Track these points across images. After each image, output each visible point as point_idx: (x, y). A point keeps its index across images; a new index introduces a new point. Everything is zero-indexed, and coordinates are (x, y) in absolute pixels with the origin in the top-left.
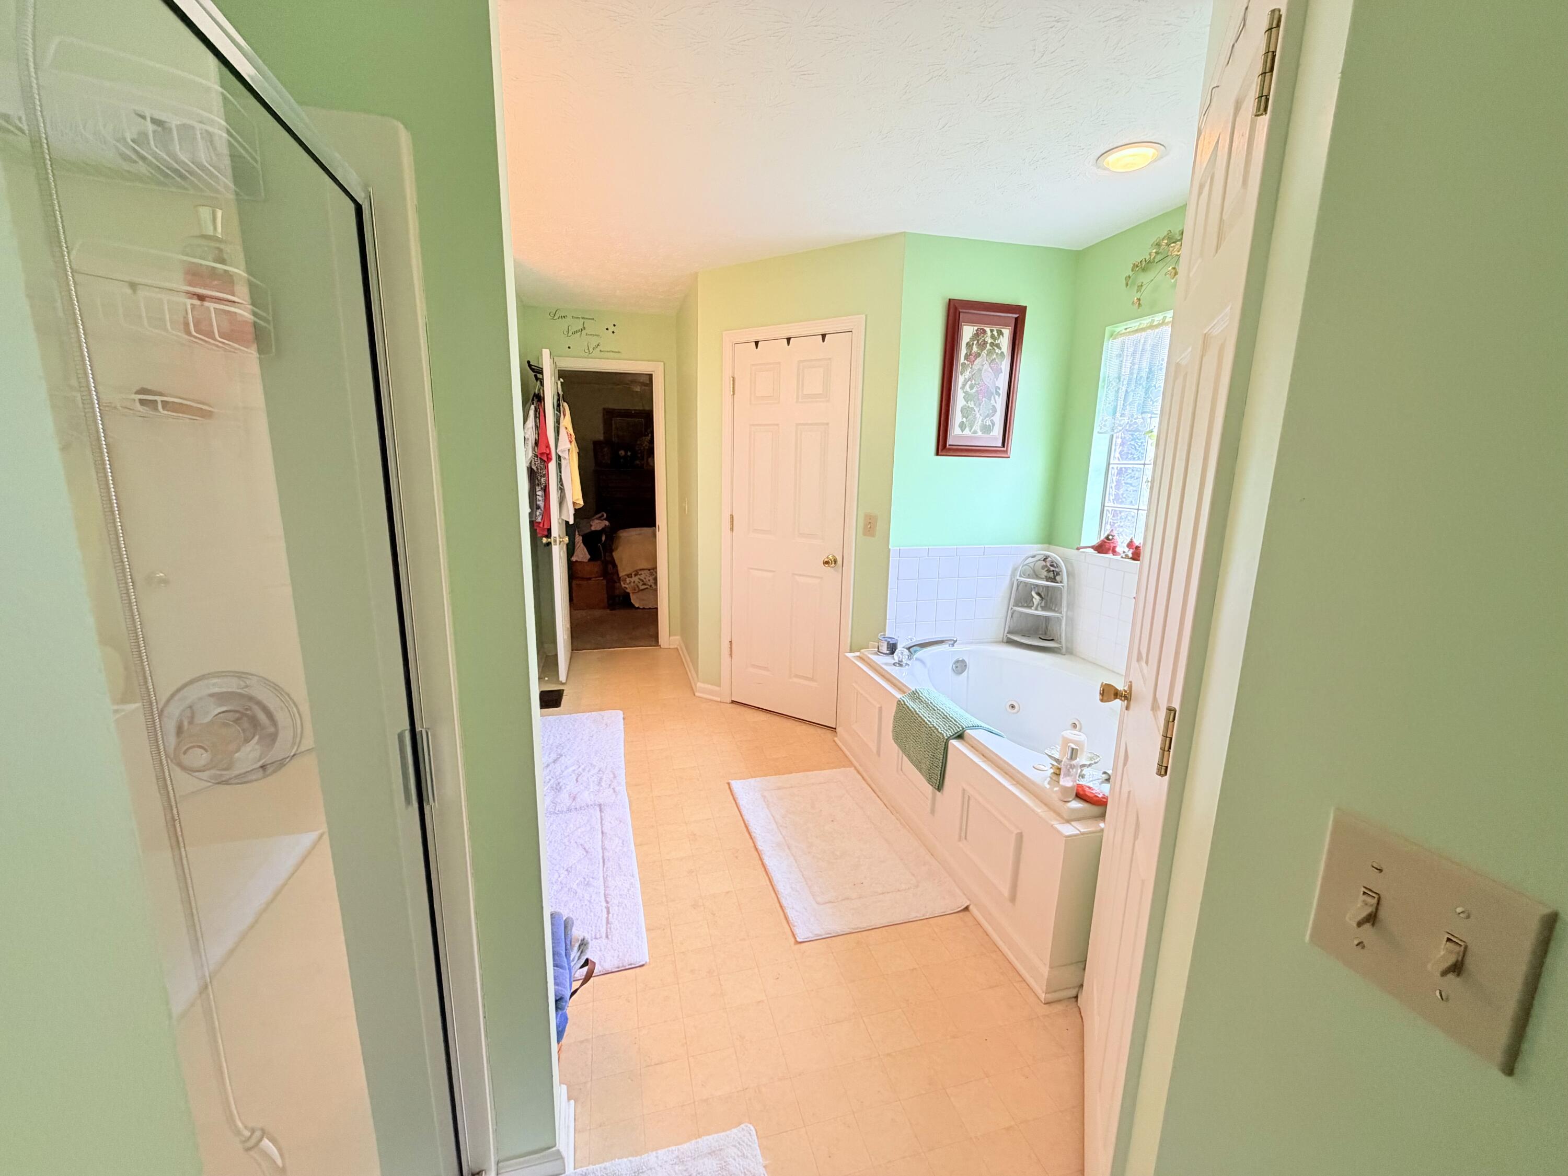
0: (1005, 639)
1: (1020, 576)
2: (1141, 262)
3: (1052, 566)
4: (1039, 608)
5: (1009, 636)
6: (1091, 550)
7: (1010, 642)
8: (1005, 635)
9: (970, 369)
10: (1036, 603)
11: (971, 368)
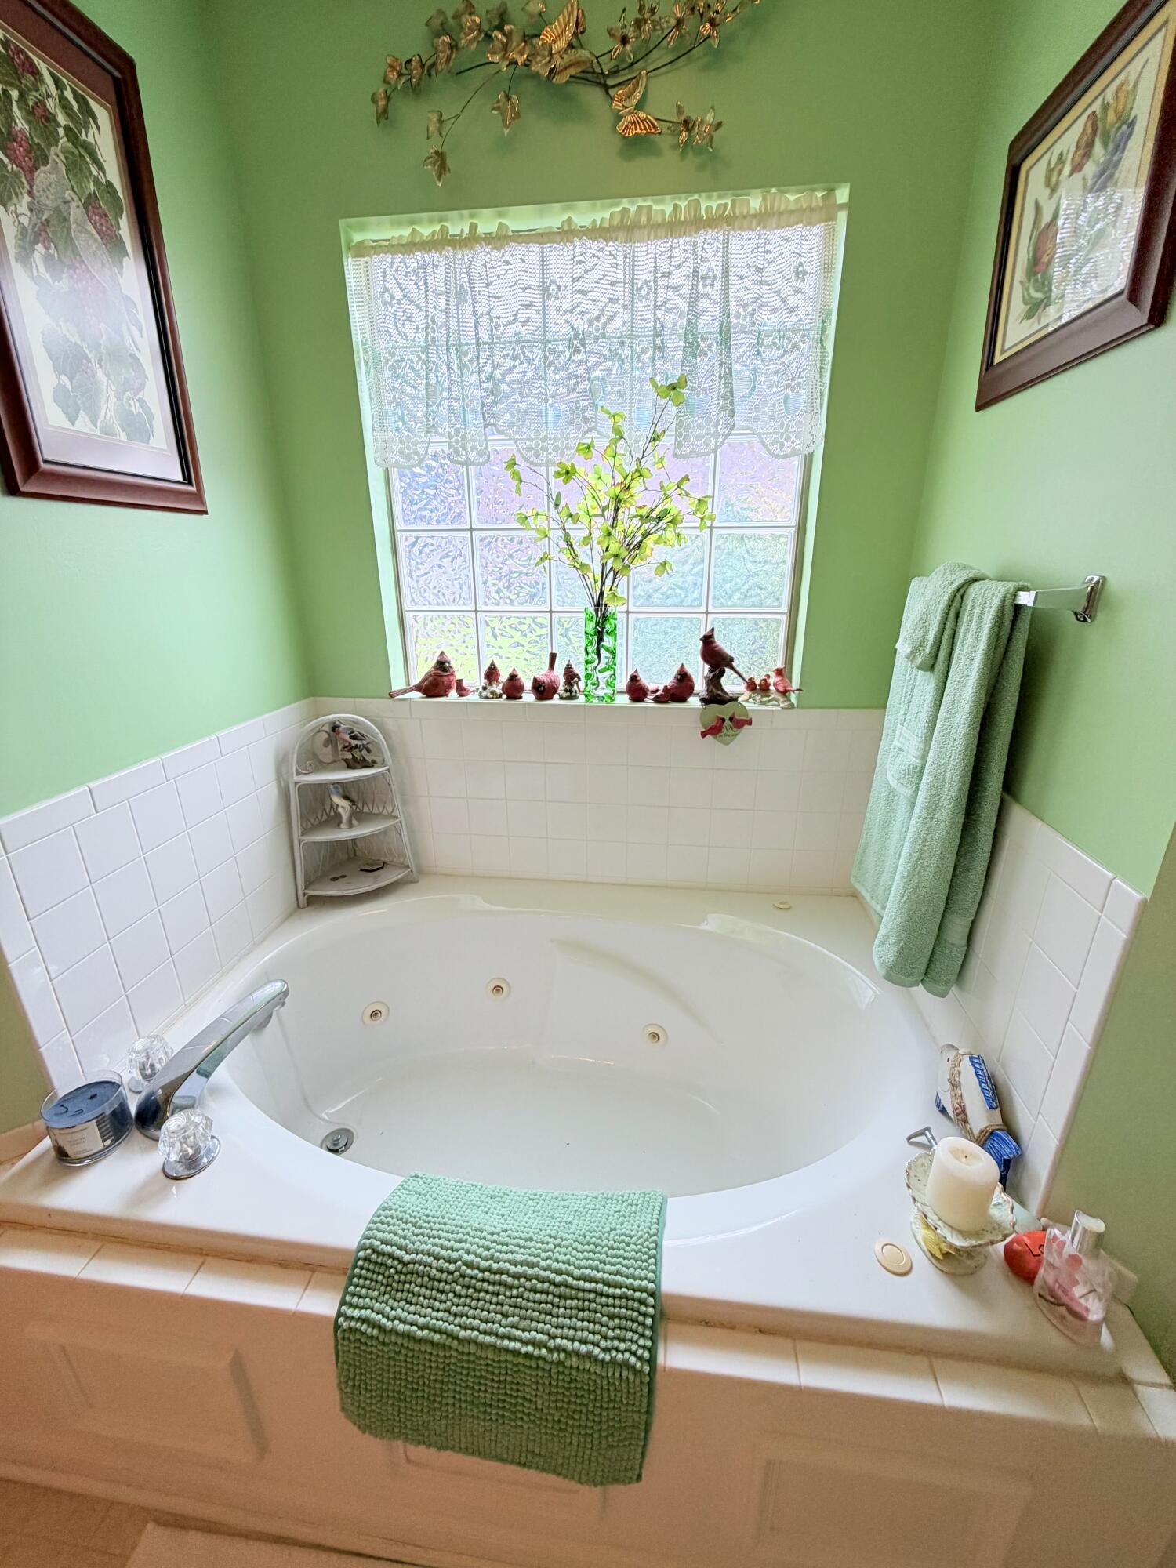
0: (302, 900)
1: (298, 774)
2: (409, 61)
3: (354, 738)
4: (354, 822)
5: (311, 893)
6: (418, 695)
7: (313, 902)
8: (300, 893)
9: (27, 199)
10: (345, 816)
11: (30, 193)
